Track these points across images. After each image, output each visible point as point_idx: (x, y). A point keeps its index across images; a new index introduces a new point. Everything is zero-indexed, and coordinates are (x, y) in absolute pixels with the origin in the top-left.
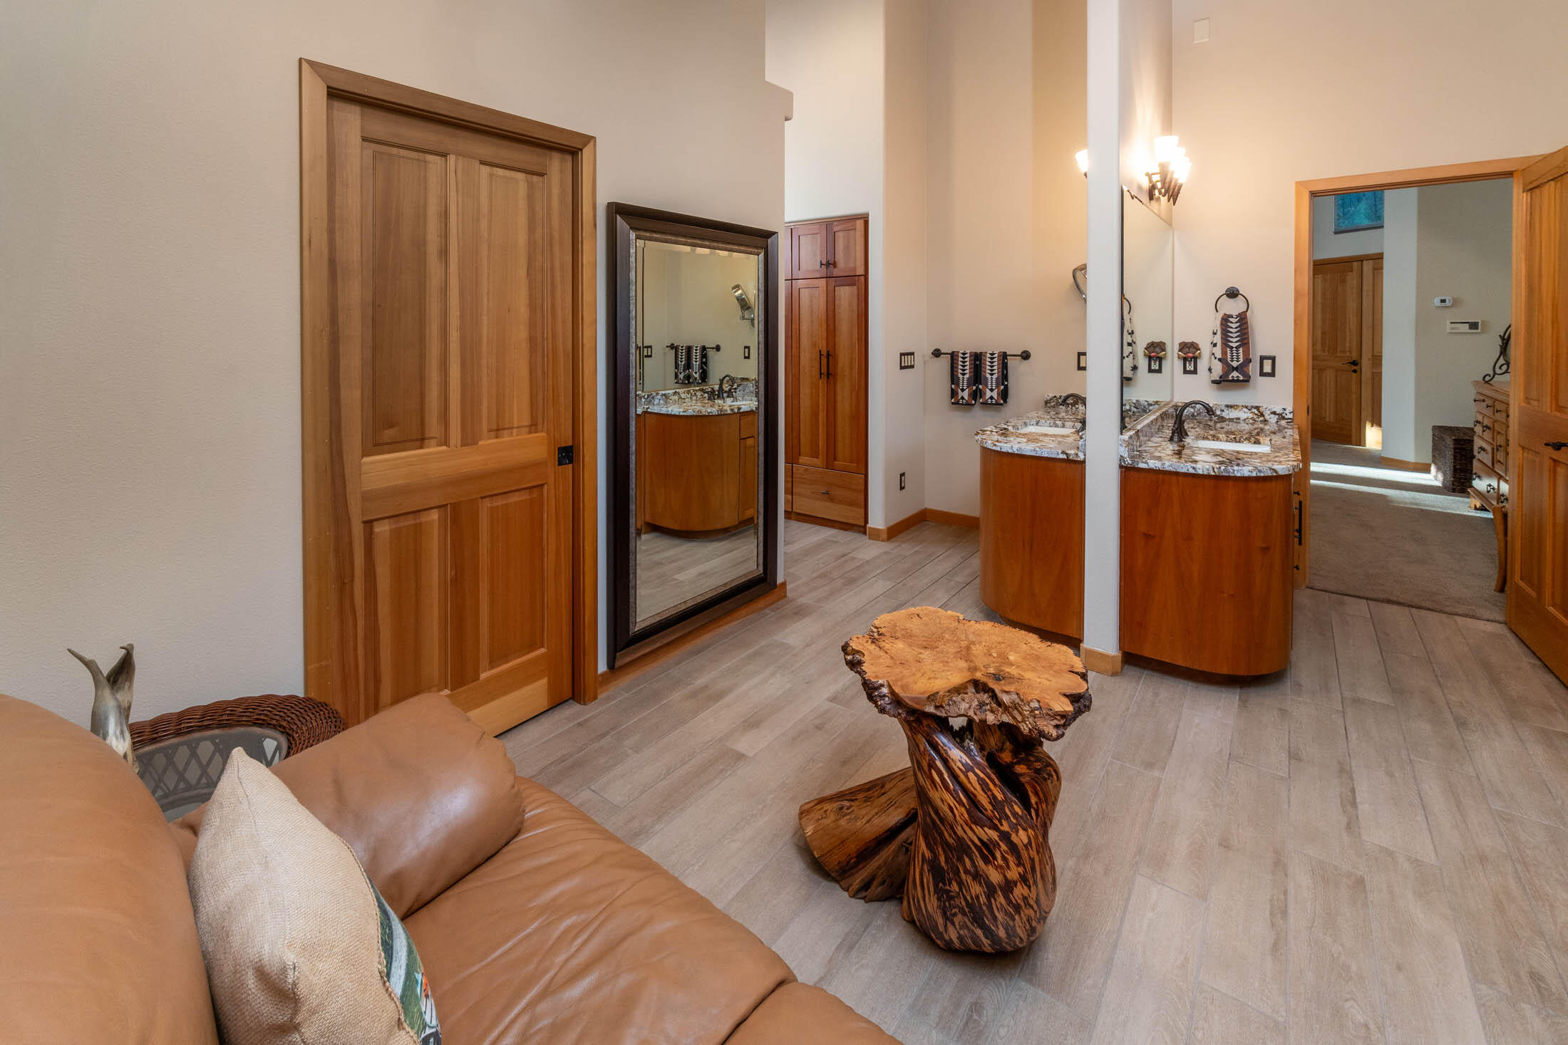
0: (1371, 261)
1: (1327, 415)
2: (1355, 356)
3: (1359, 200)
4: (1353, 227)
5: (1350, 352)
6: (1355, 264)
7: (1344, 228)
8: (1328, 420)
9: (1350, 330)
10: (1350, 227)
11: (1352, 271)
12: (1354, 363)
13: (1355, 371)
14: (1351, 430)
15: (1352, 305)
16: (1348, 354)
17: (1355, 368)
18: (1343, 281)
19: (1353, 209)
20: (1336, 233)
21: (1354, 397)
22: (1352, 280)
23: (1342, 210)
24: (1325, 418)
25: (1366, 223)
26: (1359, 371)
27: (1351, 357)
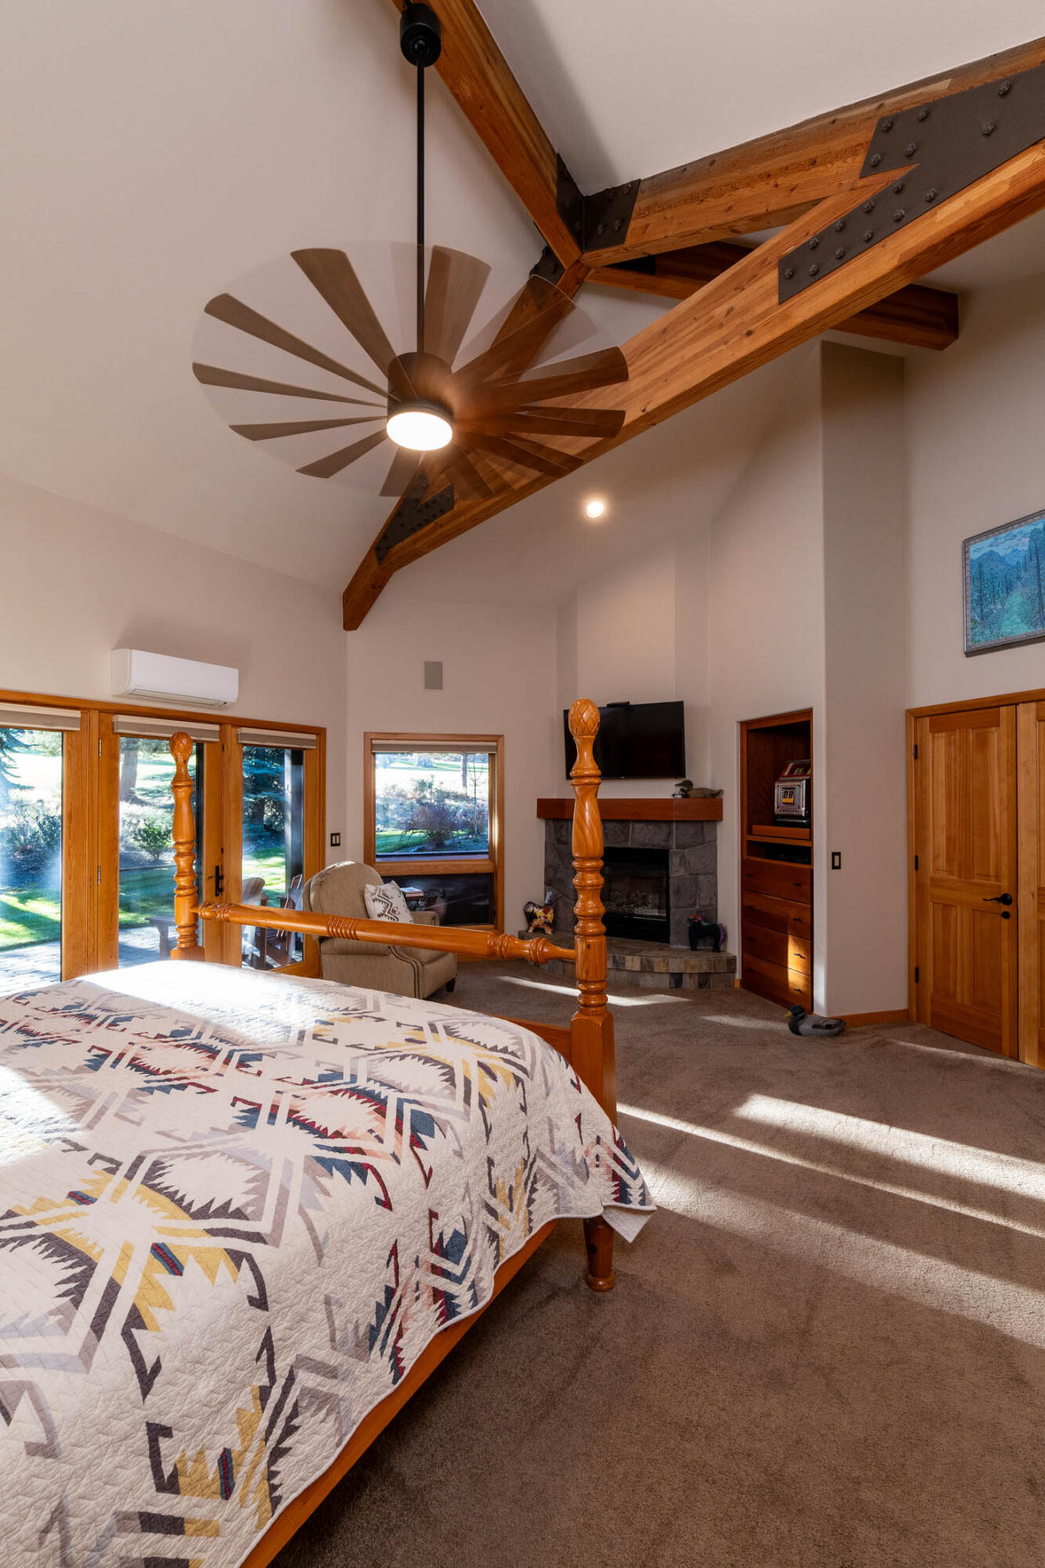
0: (1033, 705)
1: (959, 990)
2: (1005, 886)
3: (1009, 588)
4: (1002, 640)
5: (997, 878)
6: (1003, 710)
7: (983, 643)
8: (959, 1000)
9: (996, 835)
10: (993, 641)
11: (998, 725)
12: (1006, 899)
13: (1006, 915)
14: (1000, 1028)
15: (998, 787)
16: (992, 882)
17: (1005, 908)
18: (983, 743)
19: (999, 606)
20: (969, 654)
21: (1005, 965)
22: (997, 739)
23: (978, 610)
24: (955, 995)
25: (1023, 630)
26: (1013, 915)
27: (1000, 887)
